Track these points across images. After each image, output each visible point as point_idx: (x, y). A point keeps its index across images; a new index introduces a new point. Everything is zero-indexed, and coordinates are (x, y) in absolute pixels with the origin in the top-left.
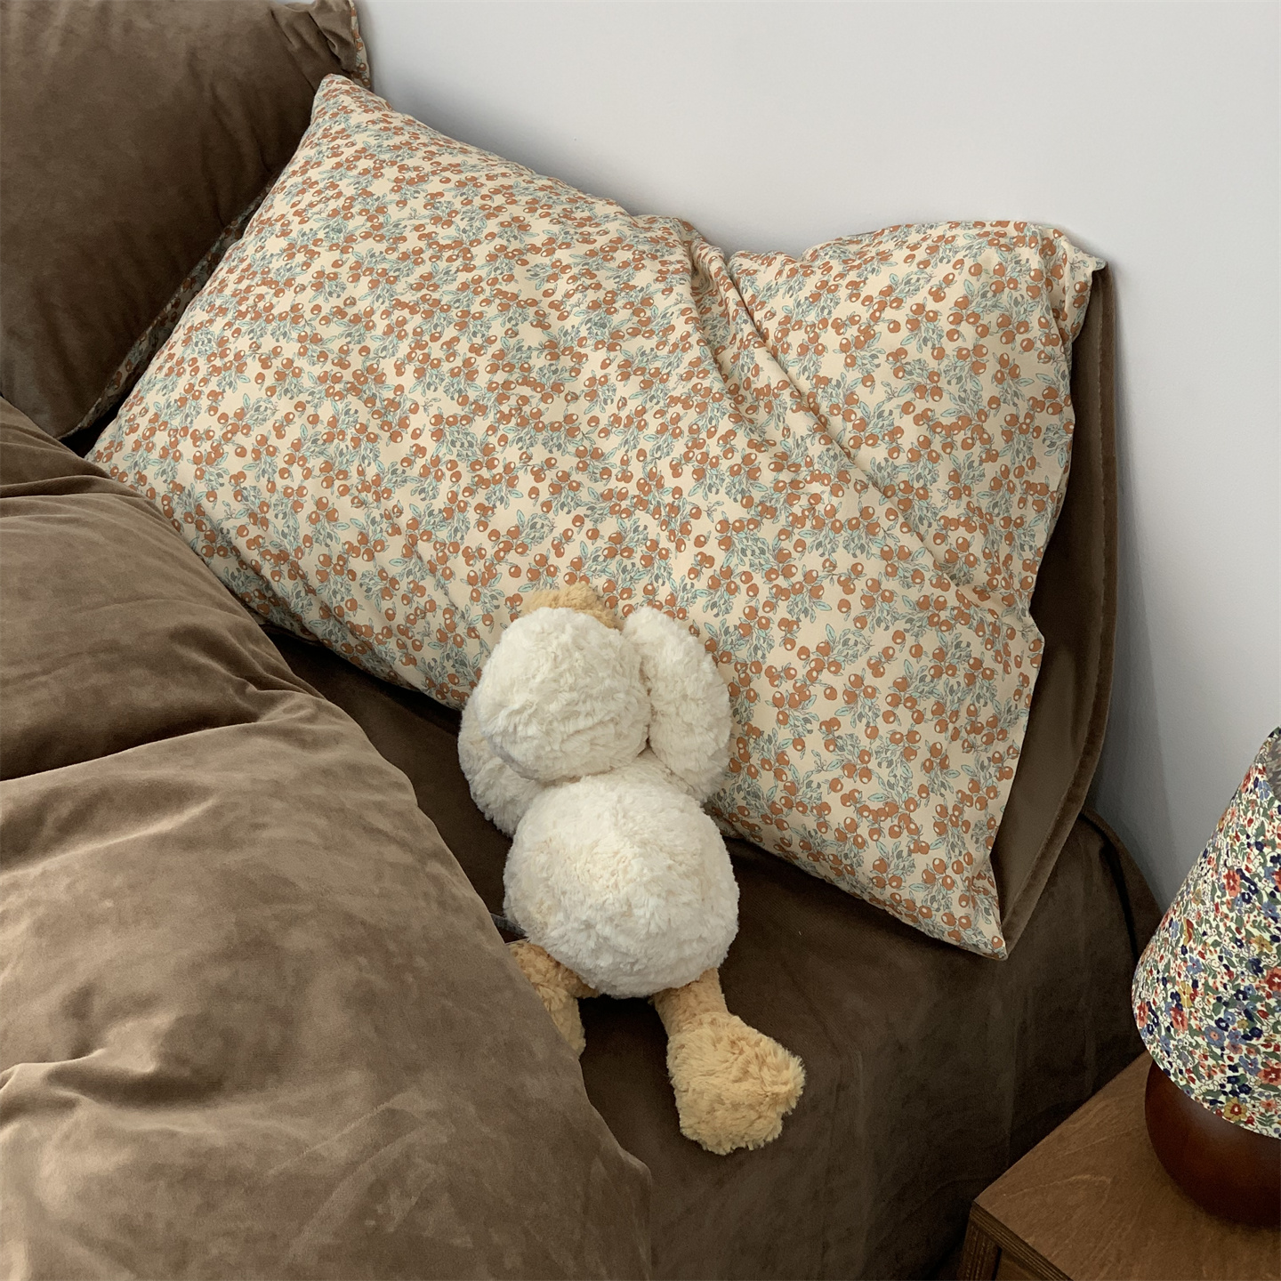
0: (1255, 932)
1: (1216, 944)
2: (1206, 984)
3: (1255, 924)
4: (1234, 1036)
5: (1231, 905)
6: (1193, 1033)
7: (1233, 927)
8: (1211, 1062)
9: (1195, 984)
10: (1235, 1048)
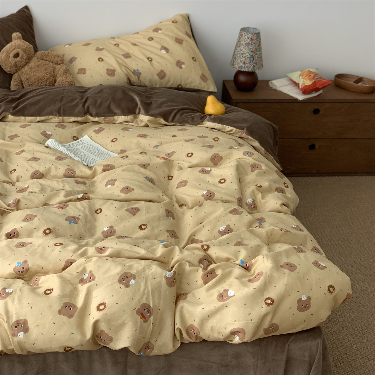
0: (251, 48)
1: (247, 52)
2: (247, 58)
3: (251, 47)
4: (252, 61)
5: (247, 47)
6: (247, 64)
7: (248, 49)
8: (250, 66)
9: (246, 59)
10: (252, 62)
